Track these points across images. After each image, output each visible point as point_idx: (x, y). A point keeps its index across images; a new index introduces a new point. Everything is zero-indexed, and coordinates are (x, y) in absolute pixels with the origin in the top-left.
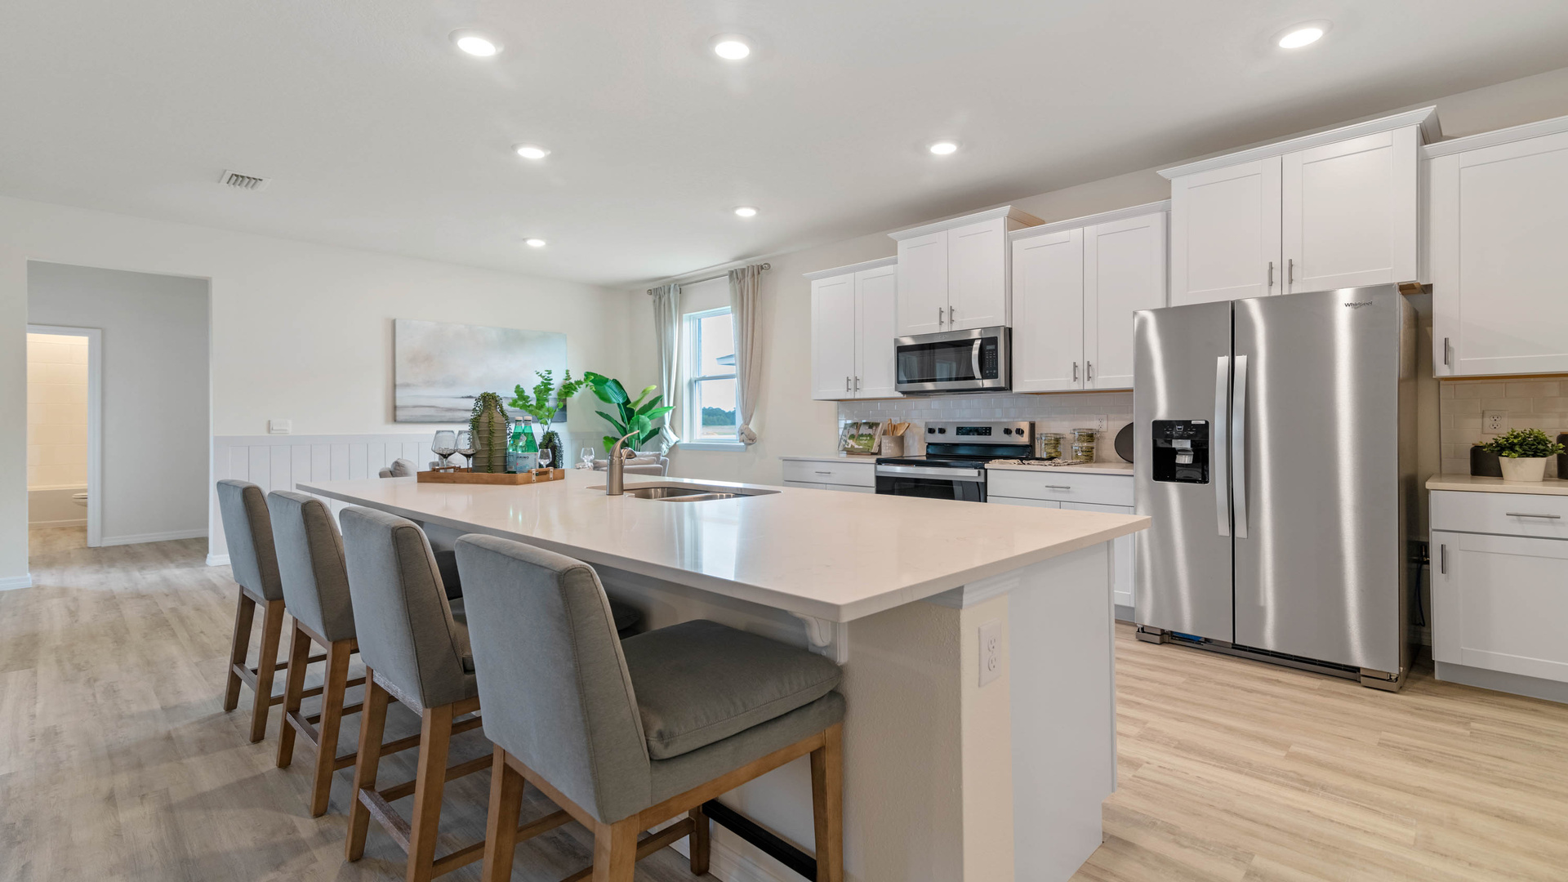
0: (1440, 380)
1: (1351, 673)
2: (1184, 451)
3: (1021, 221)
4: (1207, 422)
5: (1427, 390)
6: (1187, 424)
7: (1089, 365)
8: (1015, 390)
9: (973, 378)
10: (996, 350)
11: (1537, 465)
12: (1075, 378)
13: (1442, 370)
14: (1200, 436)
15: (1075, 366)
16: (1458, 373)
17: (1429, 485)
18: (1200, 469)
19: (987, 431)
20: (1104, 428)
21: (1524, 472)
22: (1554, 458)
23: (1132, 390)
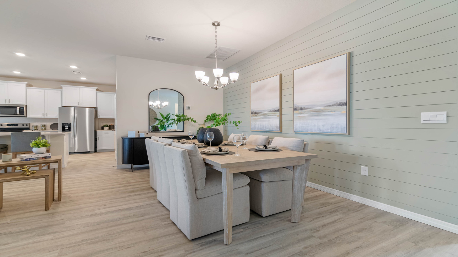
0: (98, 119)
1: (88, 152)
2: (67, 127)
3: (29, 85)
4: (71, 123)
5: (97, 120)
6: (67, 123)
7: (46, 114)
8: (28, 117)
9: (17, 114)
10: (24, 109)
11: (107, 128)
12: (43, 116)
13: (98, 118)
14: (69, 125)
15: (43, 114)
16: (100, 118)
17: (97, 130)
18: (69, 130)
19: (17, 125)
20: (47, 124)
21: (106, 128)
22: (109, 127)
23: (58, 118)
